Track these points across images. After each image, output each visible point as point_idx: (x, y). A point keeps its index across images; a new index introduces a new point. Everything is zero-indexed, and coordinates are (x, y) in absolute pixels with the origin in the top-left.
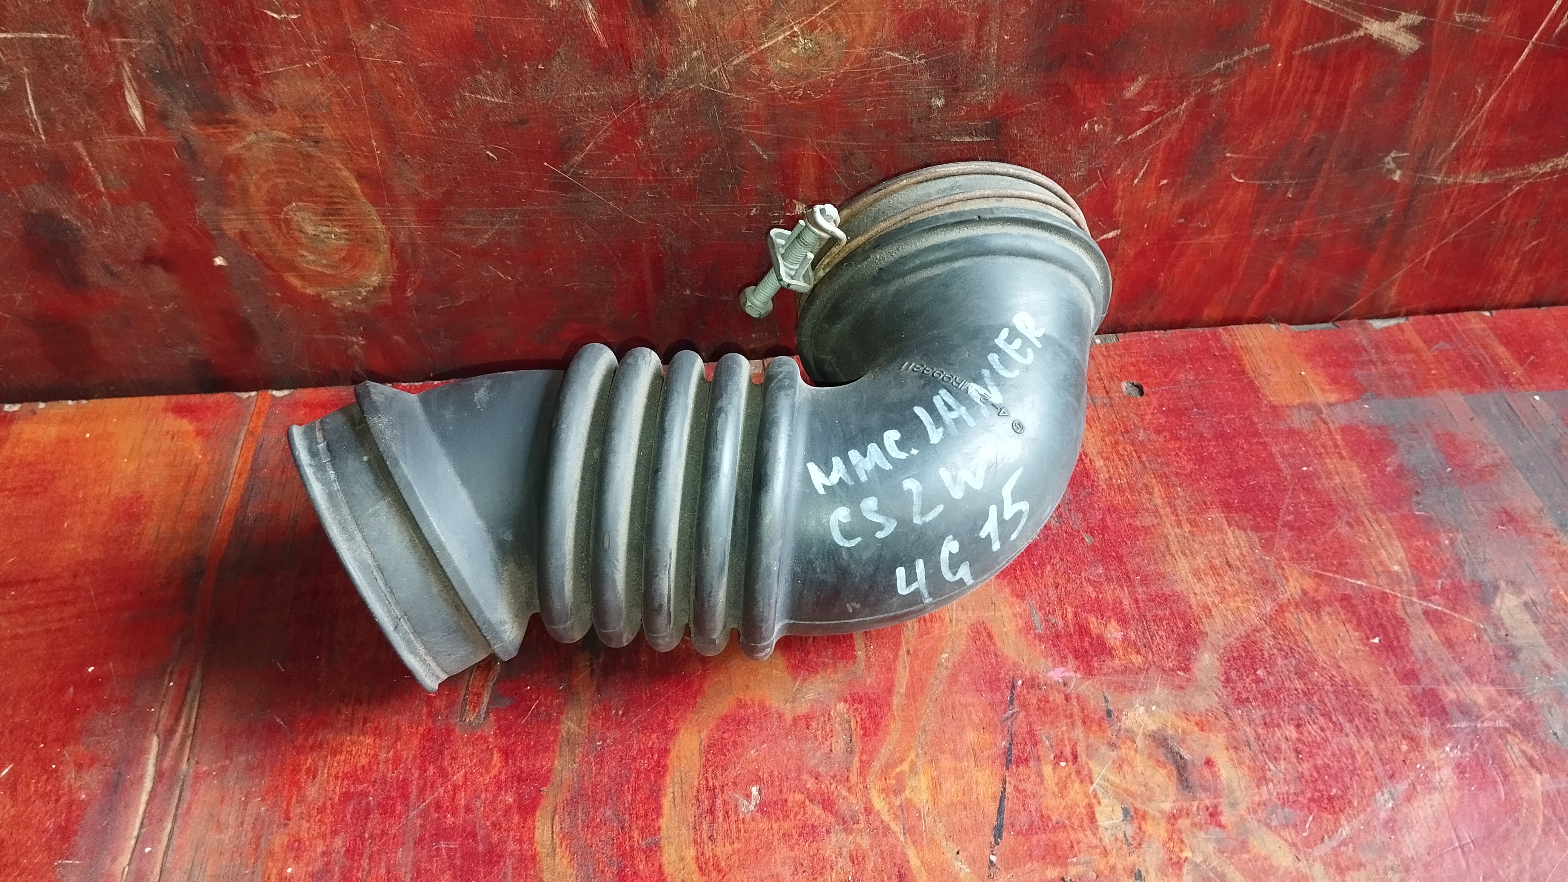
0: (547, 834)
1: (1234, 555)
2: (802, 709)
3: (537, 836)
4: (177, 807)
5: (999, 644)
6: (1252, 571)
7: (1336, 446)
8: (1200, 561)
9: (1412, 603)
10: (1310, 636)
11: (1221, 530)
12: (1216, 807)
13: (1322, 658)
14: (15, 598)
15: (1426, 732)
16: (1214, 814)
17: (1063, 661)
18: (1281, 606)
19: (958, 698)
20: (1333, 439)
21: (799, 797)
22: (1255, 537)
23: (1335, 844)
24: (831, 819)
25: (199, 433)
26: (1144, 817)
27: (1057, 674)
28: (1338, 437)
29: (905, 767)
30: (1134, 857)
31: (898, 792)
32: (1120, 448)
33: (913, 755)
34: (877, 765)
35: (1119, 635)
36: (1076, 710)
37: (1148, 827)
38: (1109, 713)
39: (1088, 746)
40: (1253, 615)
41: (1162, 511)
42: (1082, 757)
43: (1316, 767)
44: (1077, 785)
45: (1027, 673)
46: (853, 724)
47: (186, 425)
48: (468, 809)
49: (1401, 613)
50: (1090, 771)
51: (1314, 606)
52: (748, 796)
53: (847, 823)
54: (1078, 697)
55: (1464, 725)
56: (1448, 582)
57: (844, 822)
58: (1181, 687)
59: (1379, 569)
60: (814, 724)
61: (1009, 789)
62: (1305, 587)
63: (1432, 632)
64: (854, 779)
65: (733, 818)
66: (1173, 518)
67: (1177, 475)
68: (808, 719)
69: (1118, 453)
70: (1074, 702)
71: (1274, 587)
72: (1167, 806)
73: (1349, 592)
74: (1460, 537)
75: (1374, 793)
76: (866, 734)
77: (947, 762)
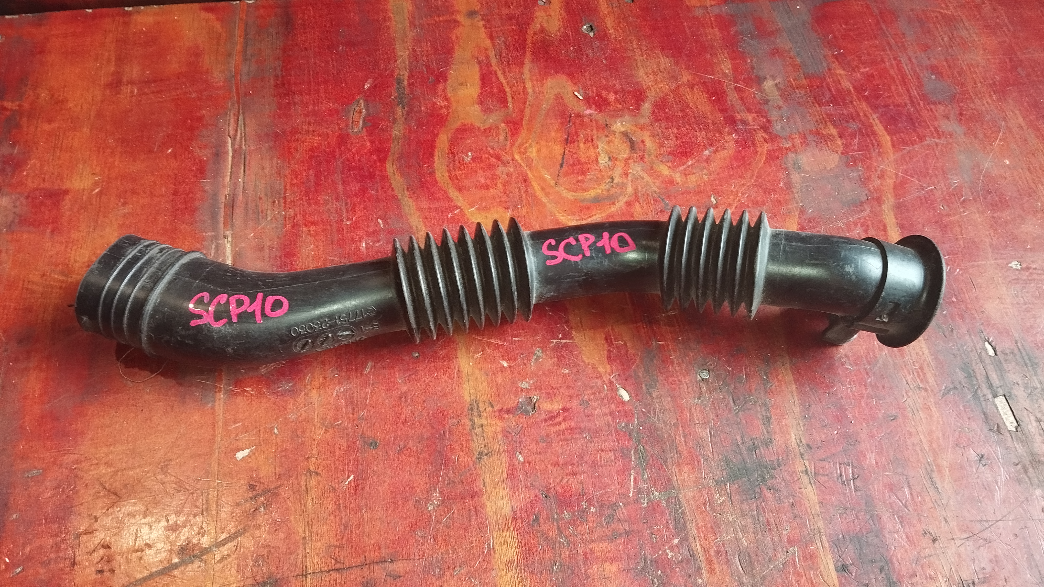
0: (391, 169)
1: (662, 67)
2: (488, 126)
3: (388, 170)
4: (245, 161)
5: (566, 102)
6: (669, 73)
7: (712, 23)
8: (649, 70)
9: (730, 84)
10: (688, 97)
11: (659, 57)
12: (643, 156)
13: (691, 105)
14: (155, 87)
15: (727, 130)
16: (642, 158)
17: (590, 107)
18: (678, 86)
19: (549, 121)
20: (711, 20)
21: (487, 156)
22: (672, 60)
23: (685, 167)
24: (499, 163)
25: (218, 19)
26: (616, 159)
27: (588, 112)
28: (713, 19)
29: (528, 145)
30: (611, 172)
31: (524, 153)
32: (621, 25)
33: (530, 141)
34: (517, 144)
35: (613, 97)
36: (594, 125)
37: (617, 163)
38: (607, 125)
39: (598, 137)
40: (666, 89)
41: (635, 50)
42: (595, 141)
43: (682, 142)
44: (592, 150)
45: (576, 112)
46: (507, 131)
47: (211, 16)
48: (360, 161)
49: (725, 88)
50: (597, 145)
51: (691, 86)
52: (467, 156)
53: (505, 164)
54: (595, 120)
55: (741, 127)
56: (746, 76)
57: (504, 163)
58: (635, 116)
59: (720, 71)
60: (492, 131)
61: (566, 152)
62: (689, 79)
63: (736, 95)
64: (507, 149)
65: (462, 163)
66: (640, 53)
67: (644, 35)
68: (490, 129)
69: (620, 27)
70: (594, 122)
71: (677, 79)
72: (625, 156)
73: (707, 80)
74: (755, 59)
75: (702, 151)
76: (513, 134)
77: (543, 143)
